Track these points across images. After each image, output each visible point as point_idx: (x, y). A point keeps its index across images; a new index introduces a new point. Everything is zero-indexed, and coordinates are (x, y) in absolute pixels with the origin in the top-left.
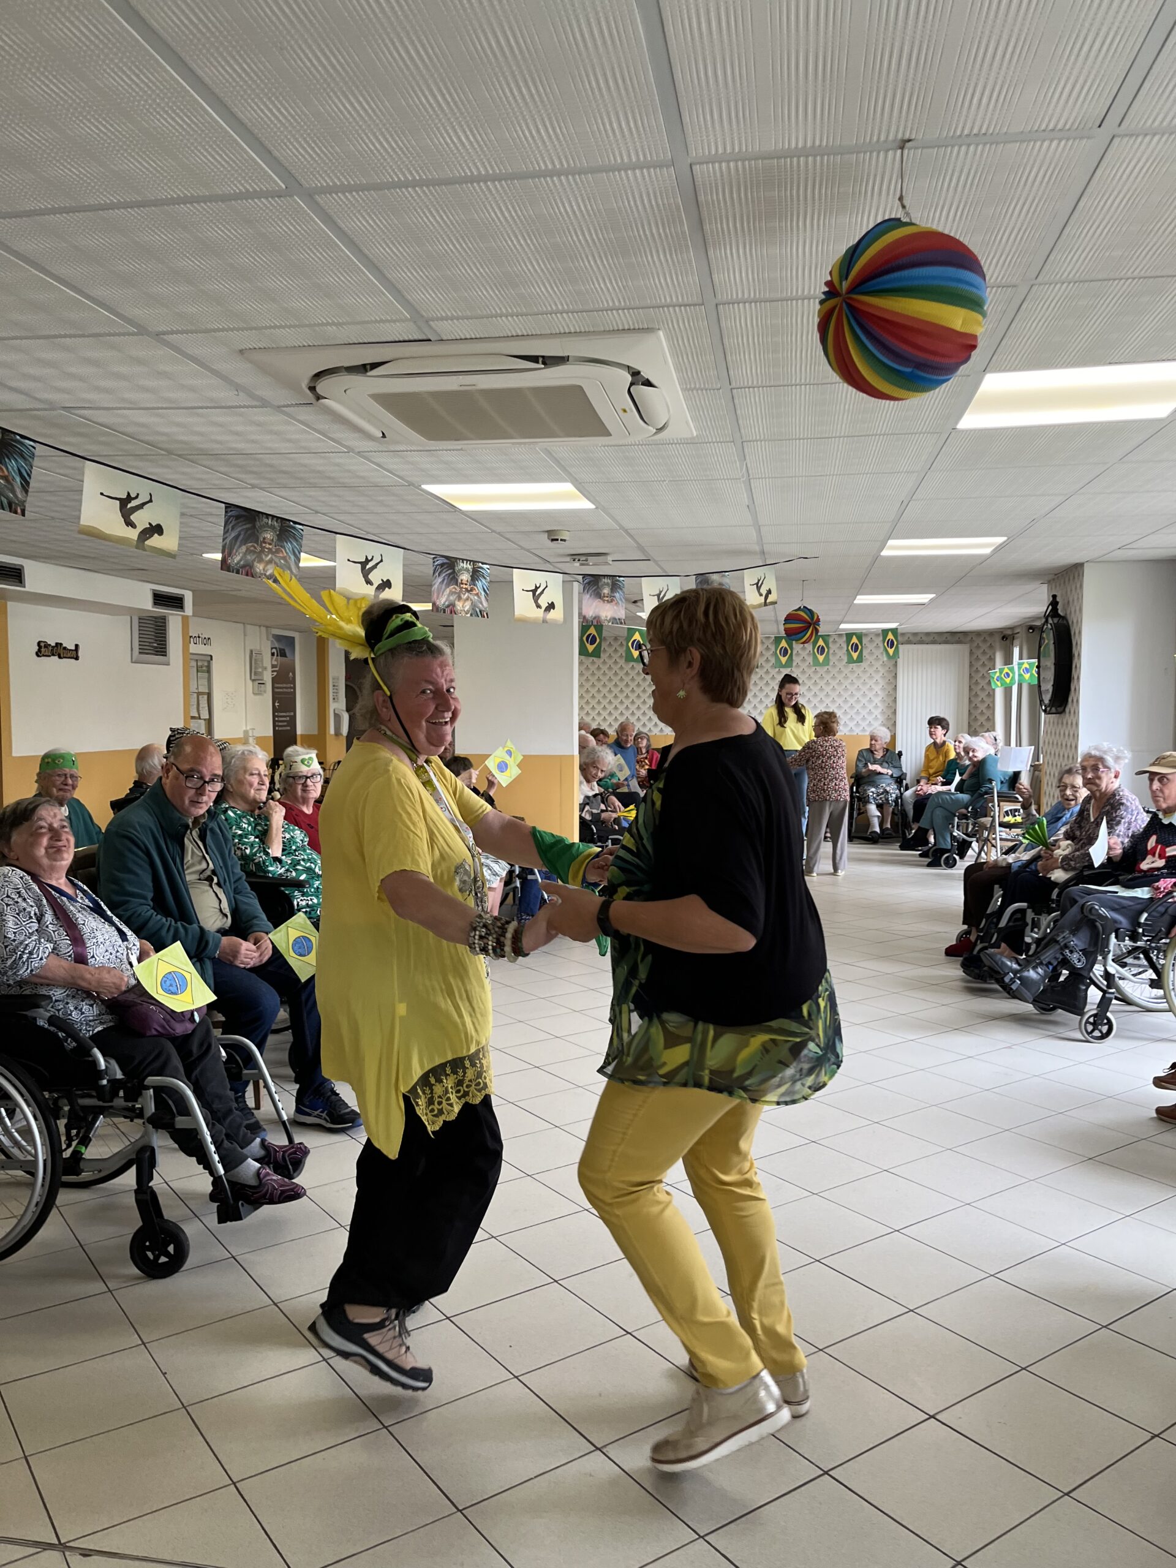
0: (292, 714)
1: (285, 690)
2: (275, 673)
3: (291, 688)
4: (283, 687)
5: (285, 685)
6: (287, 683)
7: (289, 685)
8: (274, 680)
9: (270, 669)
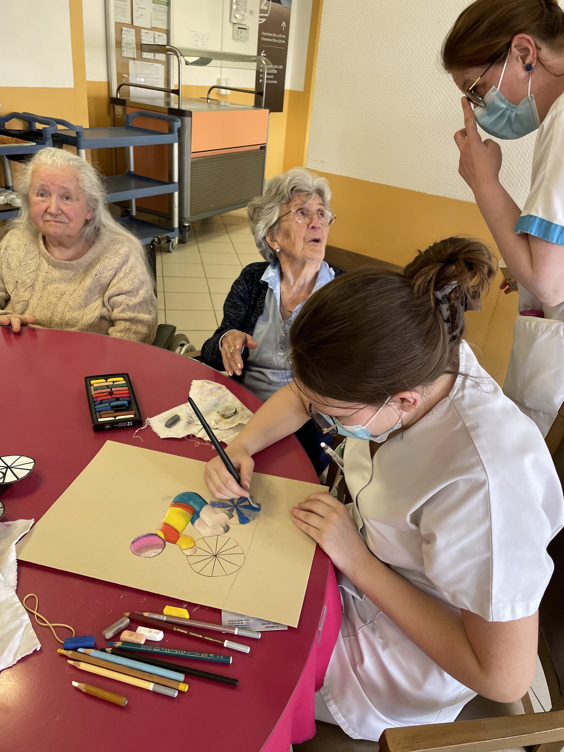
0: (281, 67)
1: (274, 40)
2: (264, 20)
3: (282, 39)
4: (271, 37)
5: (275, 35)
6: (277, 33)
7: (280, 36)
8: (262, 28)
9: (257, 14)
